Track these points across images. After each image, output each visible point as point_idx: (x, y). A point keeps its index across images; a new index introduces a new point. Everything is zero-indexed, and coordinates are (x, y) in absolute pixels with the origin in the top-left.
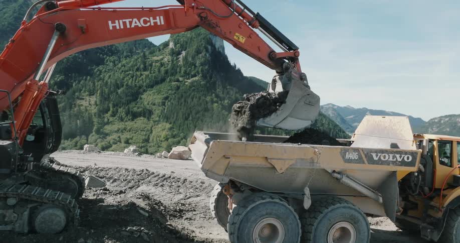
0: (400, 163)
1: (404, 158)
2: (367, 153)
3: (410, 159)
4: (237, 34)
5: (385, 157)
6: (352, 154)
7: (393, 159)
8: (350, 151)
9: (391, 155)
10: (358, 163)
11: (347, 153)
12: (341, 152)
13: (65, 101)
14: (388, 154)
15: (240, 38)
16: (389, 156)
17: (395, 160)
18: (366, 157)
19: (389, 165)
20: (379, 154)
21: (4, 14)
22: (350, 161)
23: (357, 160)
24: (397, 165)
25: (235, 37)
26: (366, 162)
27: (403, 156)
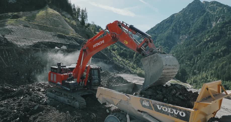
0: (176, 116)
1: (179, 112)
2: (154, 104)
3: (184, 115)
4: (125, 41)
5: (165, 109)
6: (146, 102)
7: (171, 112)
8: (144, 101)
9: (169, 109)
10: (149, 109)
11: (143, 102)
12: (140, 101)
13: (226, 60)
14: (167, 107)
15: (126, 42)
16: (168, 109)
17: (172, 113)
18: (153, 106)
19: (168, 115)
20: (161, 107)
21: (198, 22)
22: (144, 106)
23: (149, 107)
24: (174, 116)
25: (124, 42)
26: (153, 109)
27: (178, 111)
